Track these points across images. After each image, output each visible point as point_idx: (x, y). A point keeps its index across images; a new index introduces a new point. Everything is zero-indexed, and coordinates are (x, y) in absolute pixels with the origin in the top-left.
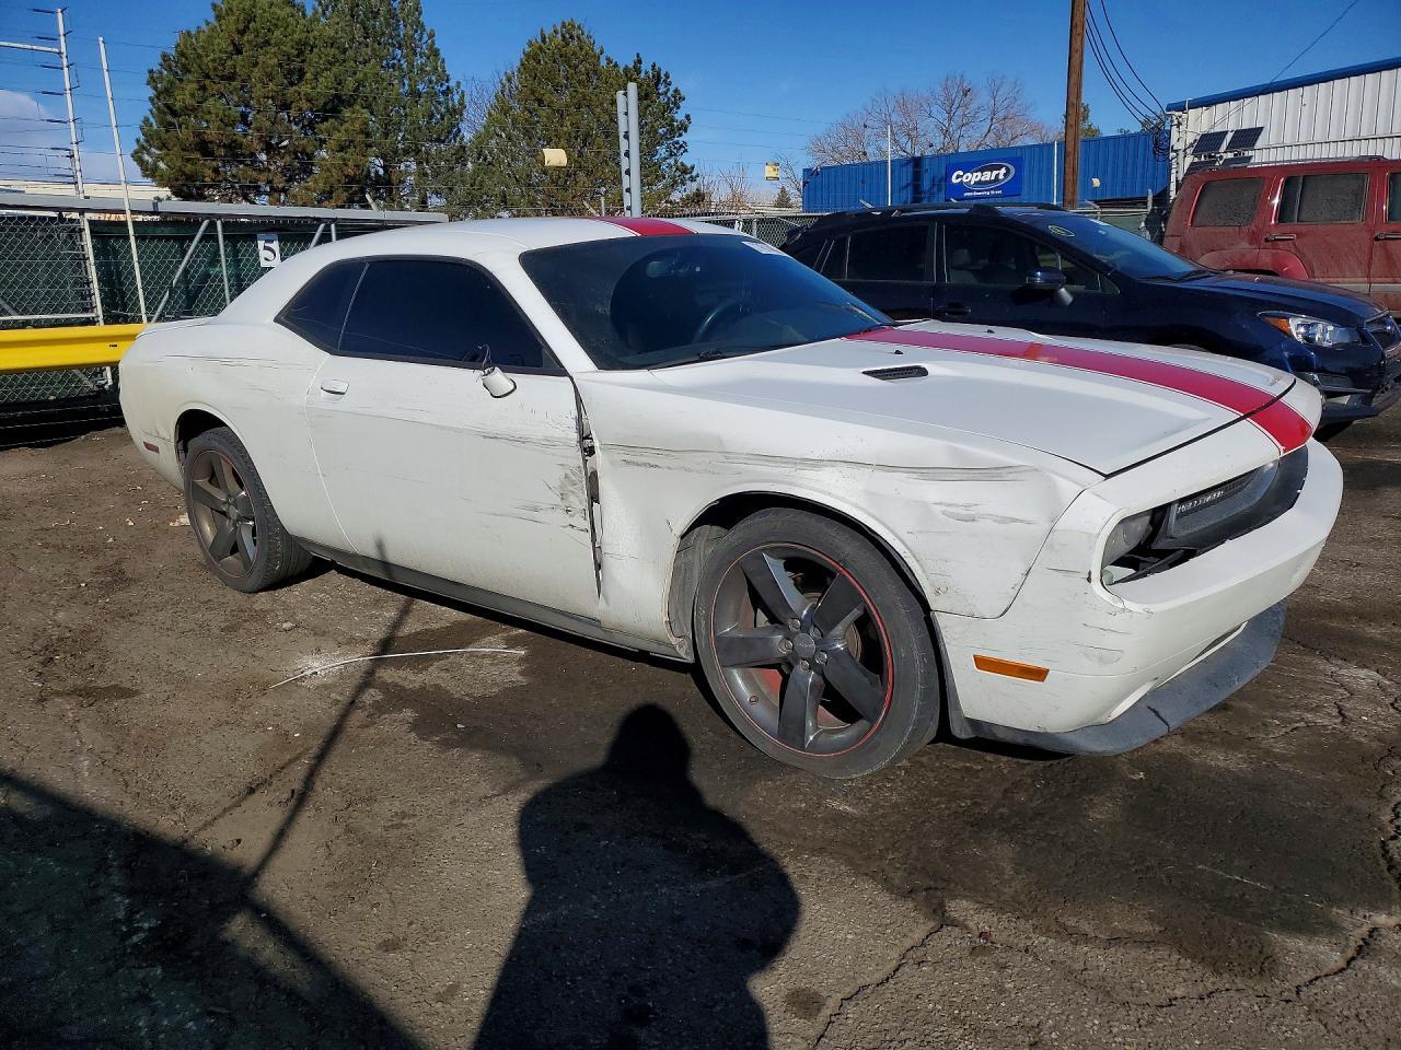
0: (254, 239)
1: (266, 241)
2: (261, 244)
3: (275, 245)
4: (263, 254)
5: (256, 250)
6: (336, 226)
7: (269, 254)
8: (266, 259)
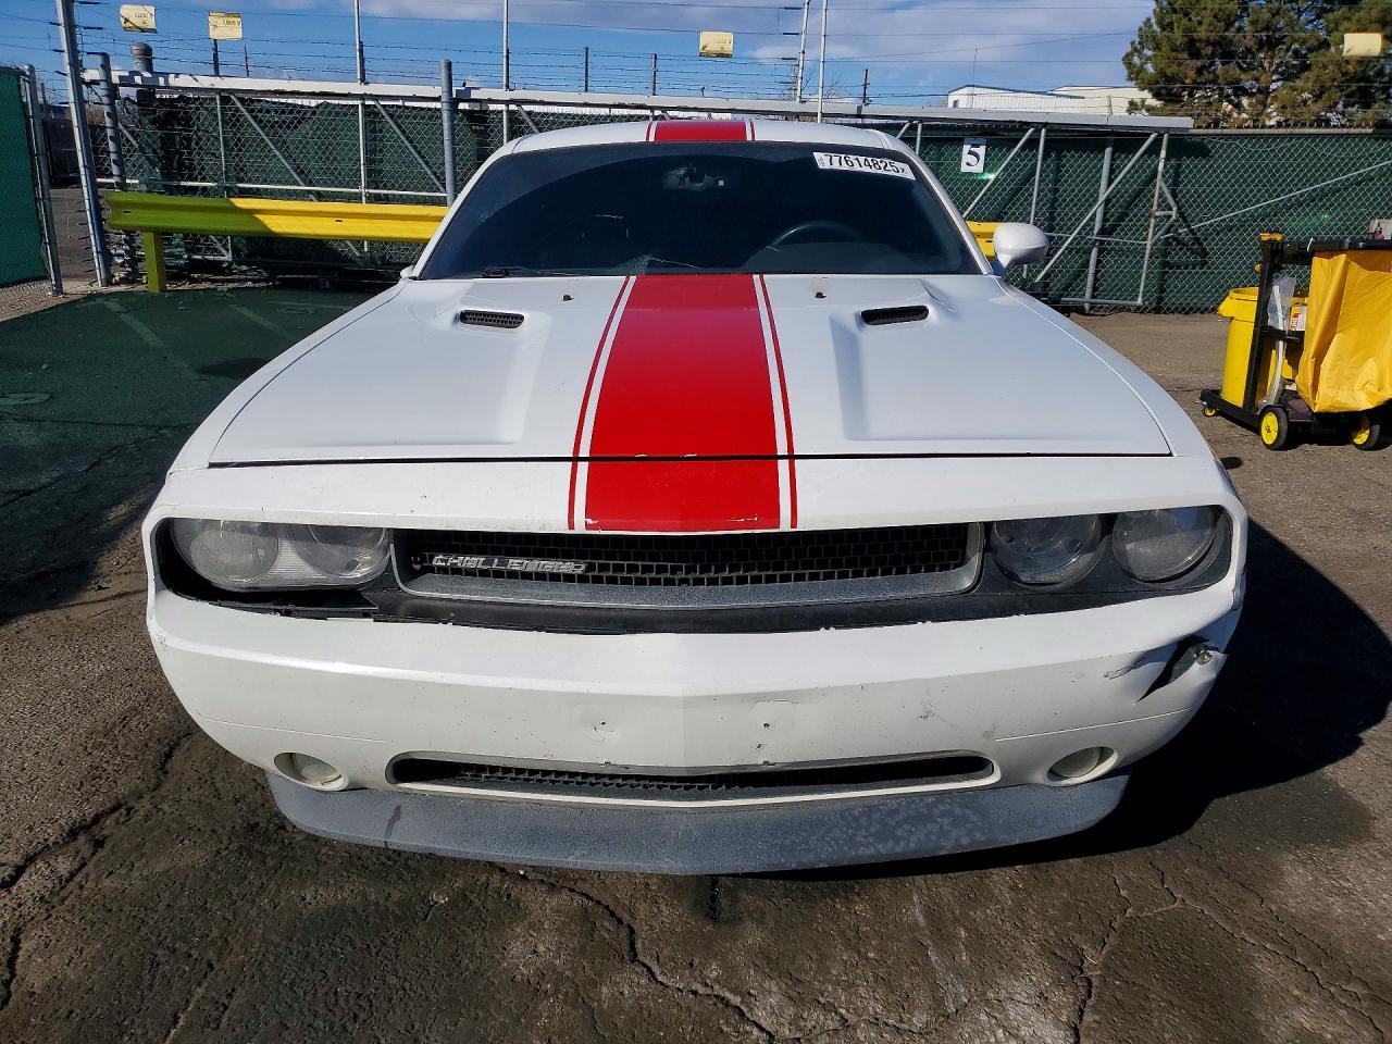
0: (960, 142)
1: (973, 146)
2: (966, 148)
3: (981, 151)
4: (966, 157)
5: (959, 155)
6: (1047, 131)
7: (972, 159)
8: (968, 164)
